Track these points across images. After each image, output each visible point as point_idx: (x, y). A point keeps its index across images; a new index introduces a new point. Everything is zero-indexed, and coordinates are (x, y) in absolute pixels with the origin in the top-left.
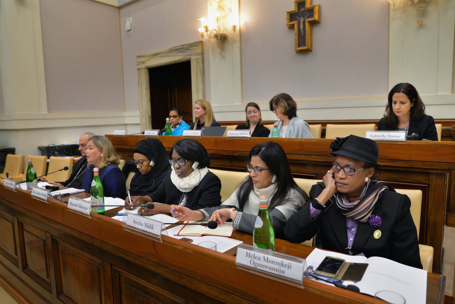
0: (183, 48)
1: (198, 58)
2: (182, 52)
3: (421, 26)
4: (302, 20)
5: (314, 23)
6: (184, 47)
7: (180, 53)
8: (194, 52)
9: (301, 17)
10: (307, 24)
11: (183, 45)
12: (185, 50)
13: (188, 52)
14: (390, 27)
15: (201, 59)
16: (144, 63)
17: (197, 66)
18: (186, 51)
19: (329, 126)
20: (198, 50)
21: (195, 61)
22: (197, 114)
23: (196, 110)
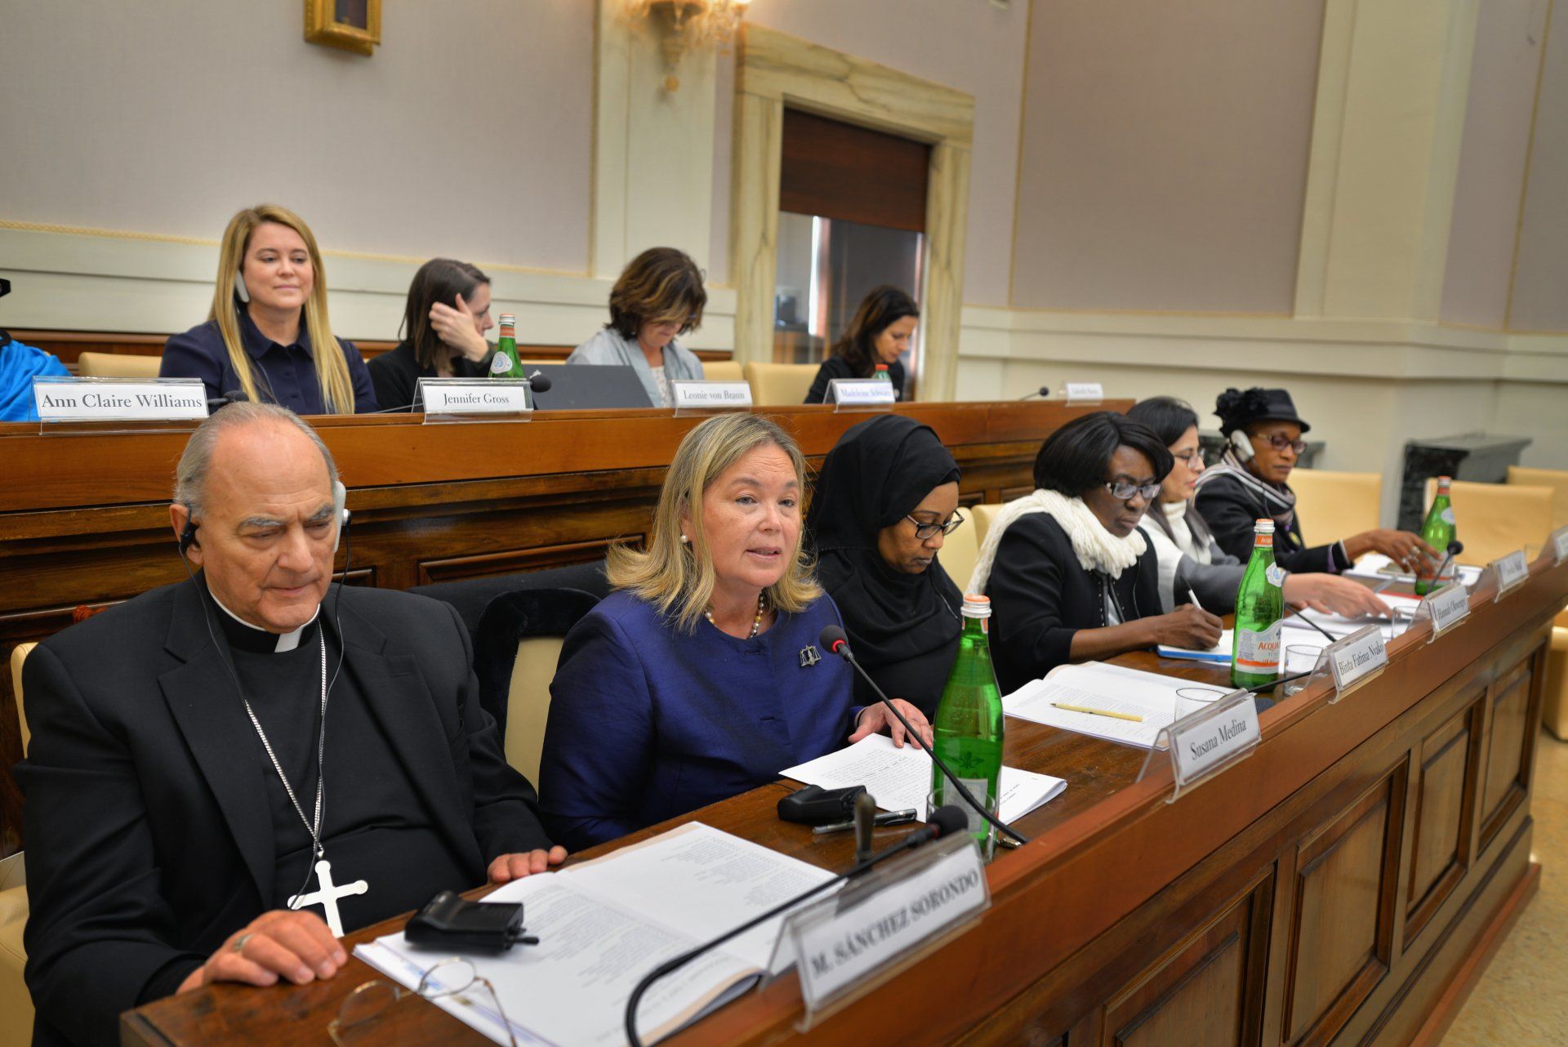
22: (295, 287)
23: (288, 266)
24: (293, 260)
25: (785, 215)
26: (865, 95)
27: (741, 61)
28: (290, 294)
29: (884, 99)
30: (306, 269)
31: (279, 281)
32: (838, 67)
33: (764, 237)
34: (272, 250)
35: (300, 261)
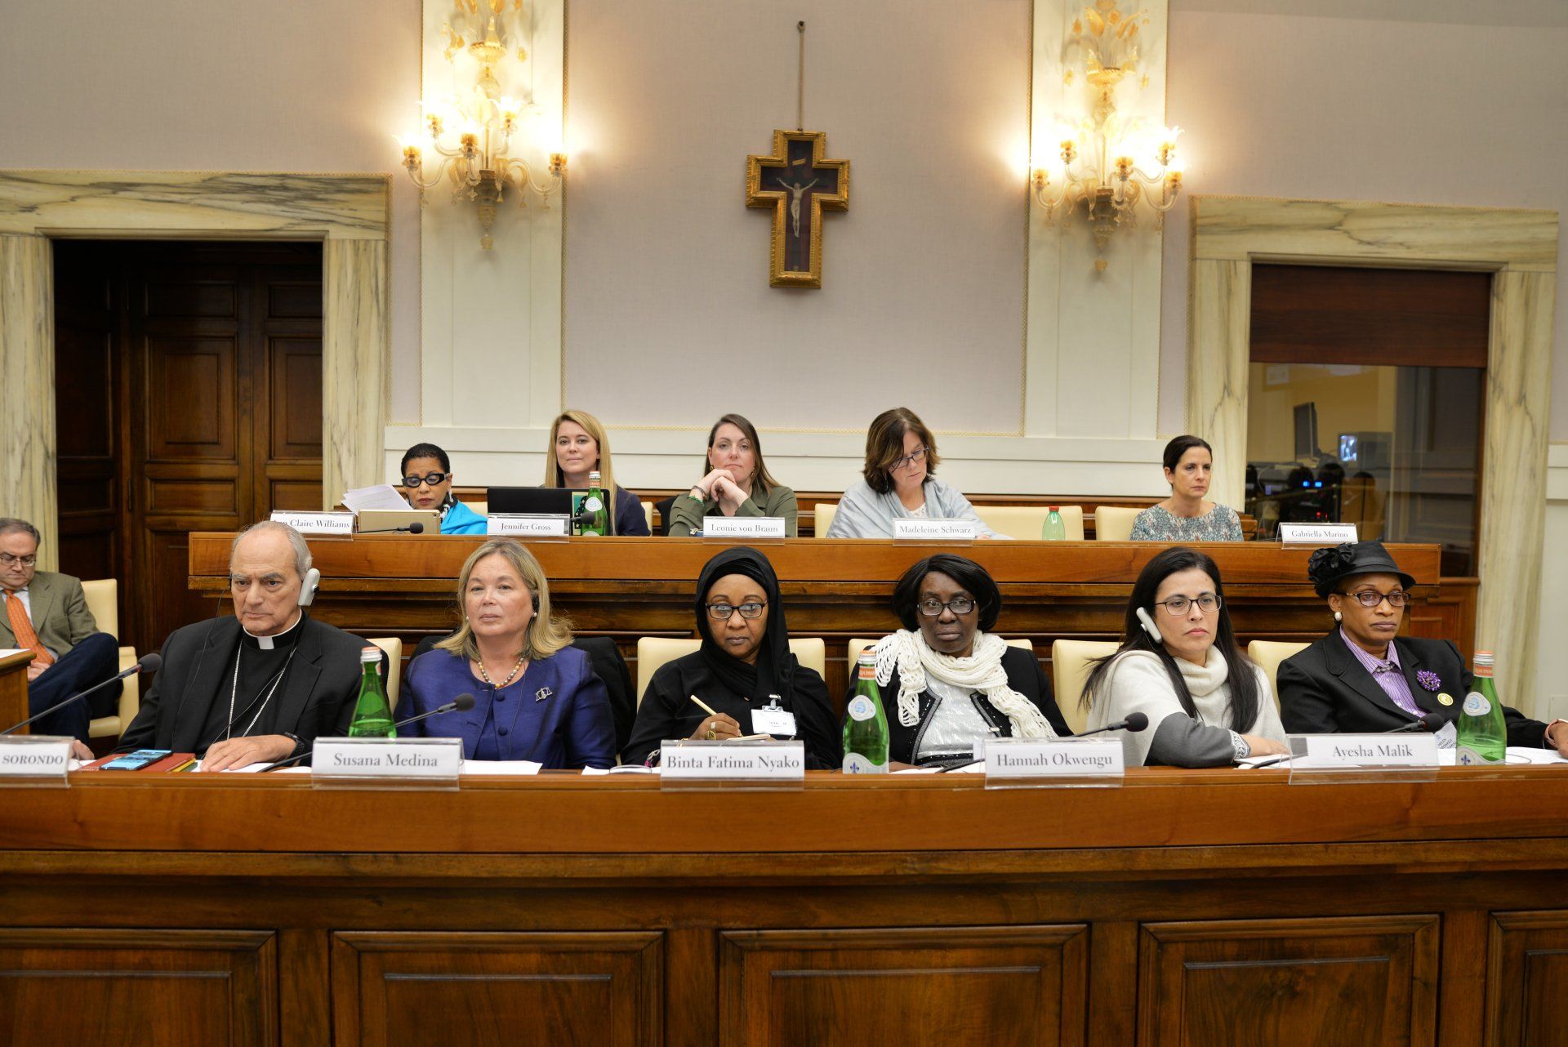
0: (285, 188)
1: (367, 241)
2: (278, 202)
3: (1098, 274)
4: (798, 194)
5: (835, 210)
6: (289, 183)
7: (271, 207)
8: (346, 212)
9: (797, 185)
10: (816, 210)
11: (284, 176)
12: (297, 198)
13: (314, 211)
14: (1031, 262)
15: (381, 245)
16: (31, 208)
17: (356, 270)
18: (305, 203)
19: (1102, 510)
20: (369, 209)
21: (349, 248)
22: (579, 459)
23: (573, 445)
24: (578, 441)
25: (1259, 366)
26: (1367, 237)
27: (1194, 230)
28: (575, 464)
29: (1400, 237)
30: (590, 446)
31: (569, 456)
32: (1330, 216)
33: (1227, 389)
34: (565, 437)
35: (583, 441)
